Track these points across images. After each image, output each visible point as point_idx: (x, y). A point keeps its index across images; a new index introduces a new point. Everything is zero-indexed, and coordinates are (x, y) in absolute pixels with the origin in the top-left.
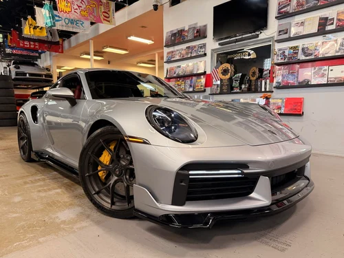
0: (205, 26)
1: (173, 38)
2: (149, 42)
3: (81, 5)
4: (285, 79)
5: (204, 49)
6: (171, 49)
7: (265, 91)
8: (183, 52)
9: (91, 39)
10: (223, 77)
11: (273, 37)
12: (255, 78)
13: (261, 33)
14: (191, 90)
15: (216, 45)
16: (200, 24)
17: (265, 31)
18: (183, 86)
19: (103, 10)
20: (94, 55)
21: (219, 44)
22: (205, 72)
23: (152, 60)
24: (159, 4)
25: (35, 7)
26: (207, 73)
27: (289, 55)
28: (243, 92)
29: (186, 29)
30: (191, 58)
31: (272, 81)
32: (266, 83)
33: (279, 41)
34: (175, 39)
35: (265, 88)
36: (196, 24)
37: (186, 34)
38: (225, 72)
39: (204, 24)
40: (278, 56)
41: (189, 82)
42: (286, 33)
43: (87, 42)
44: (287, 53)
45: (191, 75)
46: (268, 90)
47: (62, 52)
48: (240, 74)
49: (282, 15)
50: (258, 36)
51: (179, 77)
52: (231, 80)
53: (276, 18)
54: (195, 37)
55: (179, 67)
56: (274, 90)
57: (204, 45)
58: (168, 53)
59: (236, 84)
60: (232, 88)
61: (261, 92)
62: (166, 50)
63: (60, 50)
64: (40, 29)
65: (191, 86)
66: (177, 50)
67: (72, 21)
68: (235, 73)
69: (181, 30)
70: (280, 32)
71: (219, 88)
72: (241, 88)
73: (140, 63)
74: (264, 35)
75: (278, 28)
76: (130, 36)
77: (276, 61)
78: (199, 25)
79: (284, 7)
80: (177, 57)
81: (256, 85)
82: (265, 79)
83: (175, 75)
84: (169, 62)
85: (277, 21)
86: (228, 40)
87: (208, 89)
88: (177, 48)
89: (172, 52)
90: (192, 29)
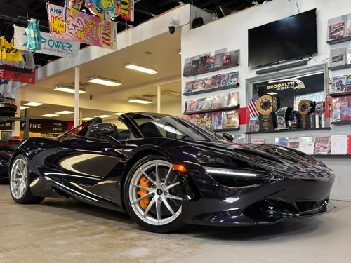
0: (237, 52)
1: (194, 66)
2: (151, 72)
3: (77, 24)
4: (345, 113)
5: (236, 79)
6: (192, 79)
7: (321, 128)
8: (209, 82)
9: (77, 67)
10: (263, 112)
11: (325, 65)
12: (305, 112)
13: (310, 59)
14: (220, 127)
15: (253, 74)
16: (231, 49)
17: (314, 57)
18: (208, 123)
19: (103, 32)
20: (81, 89)
21: (257, 73)
22: (239, 106)
23: (148, 96)
24: (176, 26)
25: (14, 26)
26: (241, 107)
27: (347, 84)
28: (290, 129)
29: (212, 55)
30: (220, 89)
31: (328, 116)
32: (320, 119)
33: (333, 69)
34: (197, 68)
35: (320, 125)
36: (225, 49)
37: (212, 61)
38: (265, 105)
39: (236, 49)
40: (333, 85)
41: (216, 118)
42: (342, 59)
43: (72, 70)
44: (344, 82)
45: (220, 110)
46: (323, 126)
47: (33, 83)
48: (286, 108)
49: (334, 40)
50: (306, 63)
51: (202, 113)
52: (273, 115)
53: (328, 42)
54: (224, 64)
55: (203, 100)
56: (331, 126)
57: (236, 74)
58: (187, 84)
59: (281, 120)
60: (275, 125)
61: (315, 129)
62: (184, 80)
63: (31, 80)
64: (15, 52)
65: (219, 123)
66: (200, 80)
67: (57, 44)
68: (278, 107)
69: (206, 57)
70: (333, 58)
71: (258, 126)
72: (287, 125)
73: (133, 98)
74: (313, 62)
75: (331, 54)
76: (128, 64)
77: (331, 92)
78: (228, 51)
79: (337, 31)
80: (200, 89)
81: (308, 122)
82: (318, 113)
83: (197, 110)
84: (188, 94)
85: (328, 47)
86: (268, 68)
87: (244, 127)
88: (199, 77)
89: (193, 82)
90: (220, 54)
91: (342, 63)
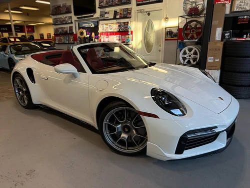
0: (70, 6)
1: (55, 10)
5: (71, 20)
6: (55, 17)
8: (62, 20)
11: (98, 18)
14: (67, 42)
17: (95, 14)
18: (63, 40)
21: (77, 18)
26: (74, 33)
27: (105, 28)
29: (62, 6)
34: (56, 12)
36: (66, 4)
37: (62, 9)
38: (81, 34)
42: (103, 16)
45: (67, 34)
48: (89, 36)
49: (101, 7)
50: (93, 16)
51: (61, 34)
53: (99, 8)
57: (71, 18)
58: (54, 19)
62: (53, 17)
65: (67, 40)
66: (59, 18)
69: (59, 6)
70: (101, 15)
74: (95, 16)
75: (100, 13)
76: (36, 1)
78: (67, 5)
79: (101, 3)
80: (59, 23)
83: (59, 33)
84: (55, 25)
85: (99, 10)
86: (81, 16)
88: (58, 16)
89: (56, 19)
90: (64, 6)
91: (102, 18)
